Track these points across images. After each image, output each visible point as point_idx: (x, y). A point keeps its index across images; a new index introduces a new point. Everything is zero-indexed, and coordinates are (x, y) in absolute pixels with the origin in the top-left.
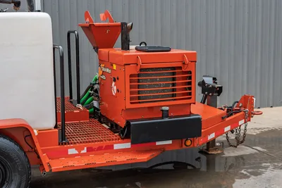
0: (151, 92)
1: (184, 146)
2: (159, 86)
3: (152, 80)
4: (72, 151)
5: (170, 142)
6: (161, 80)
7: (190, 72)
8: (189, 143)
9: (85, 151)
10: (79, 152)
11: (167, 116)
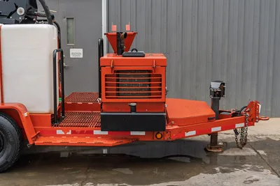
0: (129, 90)
1: (155, 138)
2: (138, 85)
3: (131, 80)
4: (59, 132)
5: (143, 133)
6: (139, 80)
7: (161, 76)
8: (159, 136)
9: (70, 133)
10: (65, 133)
11: (135, 111)
